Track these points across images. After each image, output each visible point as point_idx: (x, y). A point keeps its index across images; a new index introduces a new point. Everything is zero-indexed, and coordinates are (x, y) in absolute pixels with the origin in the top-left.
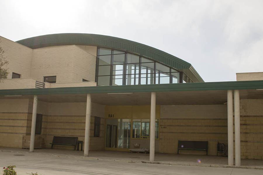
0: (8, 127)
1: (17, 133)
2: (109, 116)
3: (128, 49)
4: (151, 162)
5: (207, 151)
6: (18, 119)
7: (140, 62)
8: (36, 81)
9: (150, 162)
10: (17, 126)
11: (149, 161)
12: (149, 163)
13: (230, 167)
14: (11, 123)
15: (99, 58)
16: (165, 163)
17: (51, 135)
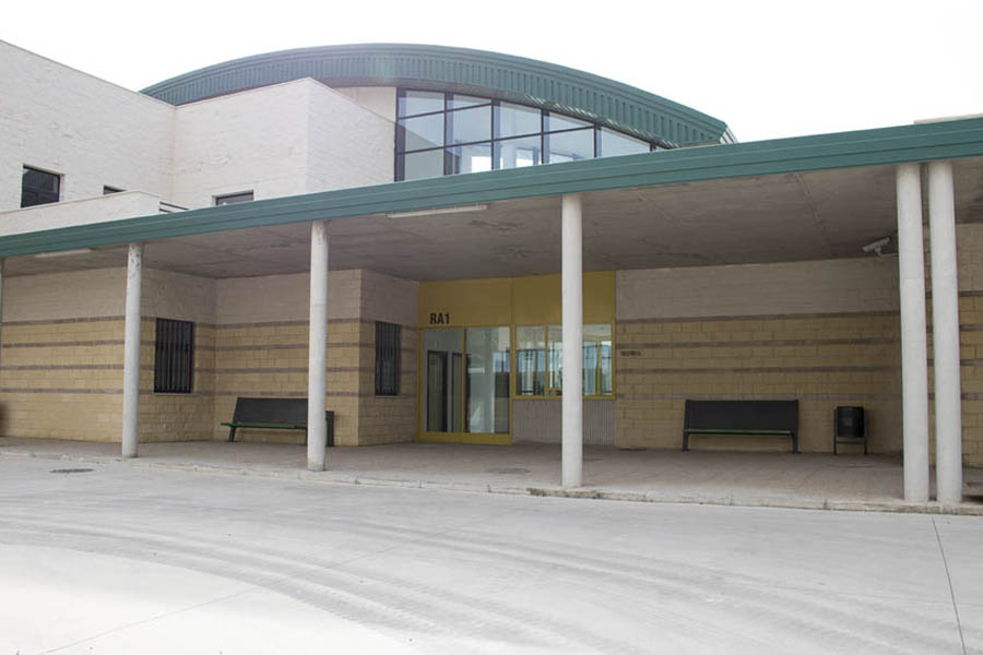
0: (75, 371)
1: (102, 392)
2: (433, 318)
3: (499, 86)
4: (568, 490)
5: (794, 437)
6: (103, 343)
7: (545, 130)
8: (162, 203)
9: (564, 492)
10: (103, 367)
11: (559, 488)
12: (556, 494)
13: (913, 510)
14: (82, 355)
15: (404, 129)
16: (625, 496)
17: (229, 393)
